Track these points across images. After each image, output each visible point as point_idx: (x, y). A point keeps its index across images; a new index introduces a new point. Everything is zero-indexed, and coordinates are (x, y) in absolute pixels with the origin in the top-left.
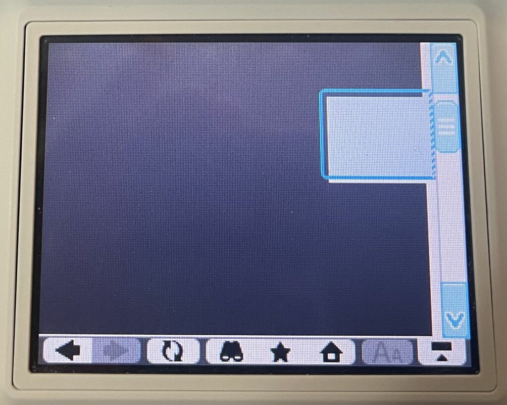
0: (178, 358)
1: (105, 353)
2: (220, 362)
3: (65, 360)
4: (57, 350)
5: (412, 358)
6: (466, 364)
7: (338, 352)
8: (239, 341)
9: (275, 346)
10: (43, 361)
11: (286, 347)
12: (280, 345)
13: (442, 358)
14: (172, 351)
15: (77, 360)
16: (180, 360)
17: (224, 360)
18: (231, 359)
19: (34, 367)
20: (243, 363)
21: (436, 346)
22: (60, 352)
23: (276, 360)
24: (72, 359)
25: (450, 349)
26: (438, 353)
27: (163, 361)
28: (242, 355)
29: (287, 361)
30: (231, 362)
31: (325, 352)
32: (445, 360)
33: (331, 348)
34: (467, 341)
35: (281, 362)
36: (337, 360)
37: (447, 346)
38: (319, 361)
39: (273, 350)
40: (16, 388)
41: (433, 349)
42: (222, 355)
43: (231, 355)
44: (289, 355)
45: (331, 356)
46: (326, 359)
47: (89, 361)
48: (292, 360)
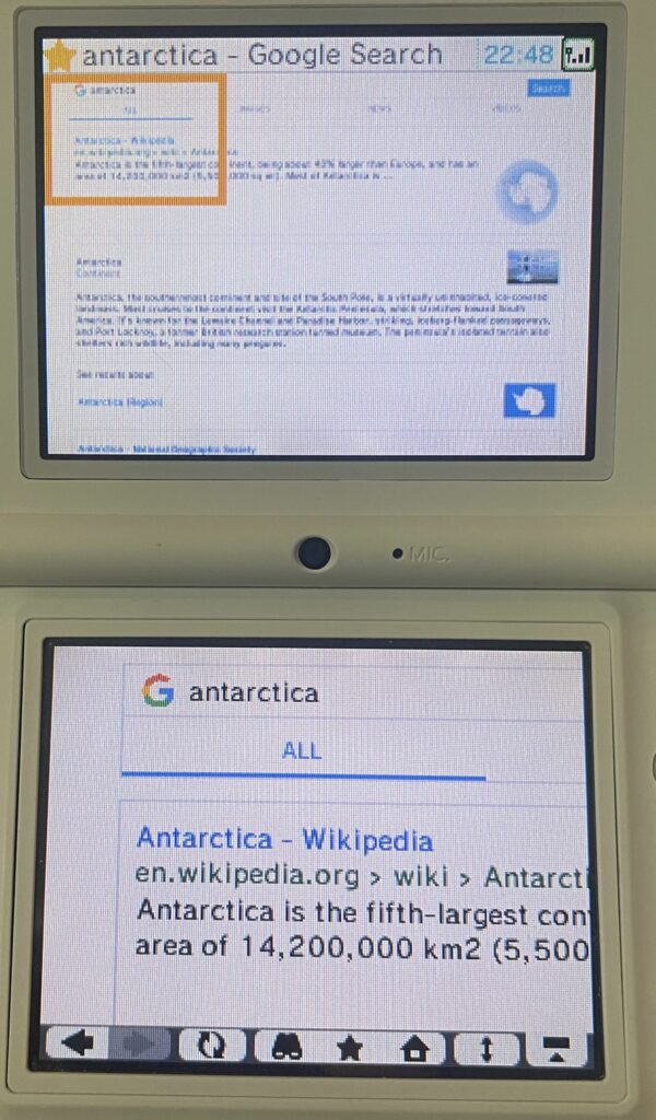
0: (218, 1053)
1: (126, 1047)
2: (272, 1060)
3: (75, 1055)
4: (63, 1042)
5: (519, 1057)
6: (588, 1064)
7: (423, 1049)
8: (297, 1033)
9: (343, 1040)
10: (45, 1054)
11: (357, 1041)
12: (350, 1039)
13: (557, 1058)
14: (211, 1045)
15: (89, 1054)
16: (221, 1057)
17: (276, 1057)
18: (287, 1057)
19: (34, 1063)
20: (301, 1060)
21: (550, 1042)
22: (68, 1045)
23: (343, 1059)
24: (82, 1054)
25: (567, 1046)
26: (552, 1051)
27: (199, 1057)
28: (300, 1052)
29: (357, 1059)
30: (287, 1059)
31: (407, 1049)
32: (561, 1060)
33: (415, 1043)
34: (589, 1036)
35: (350, 1061)
36: (423, 1058)
37: (563, 1043)
38: (399, 1059)
39: (340, 1045)
40: (11, 1091)
41: (545, 1046)
42: (274, 1051)
43: (287, 1051)
44: (361, 1052)
45: (415, 1054)
46: (408, 1058)
47: (104, 1056)
48: (366, 1057)
